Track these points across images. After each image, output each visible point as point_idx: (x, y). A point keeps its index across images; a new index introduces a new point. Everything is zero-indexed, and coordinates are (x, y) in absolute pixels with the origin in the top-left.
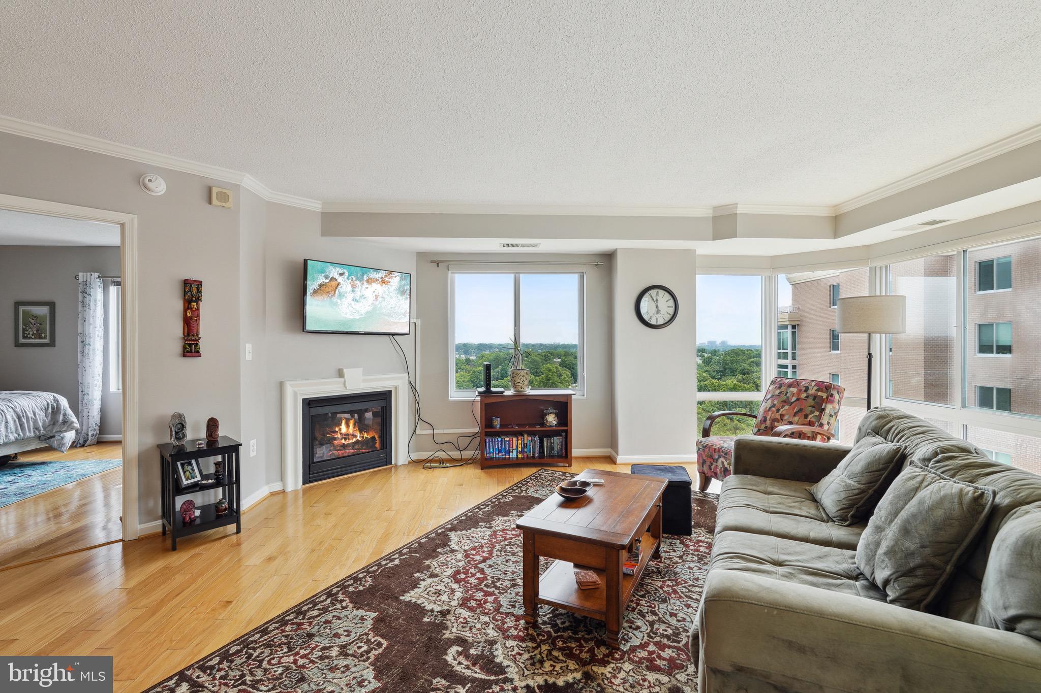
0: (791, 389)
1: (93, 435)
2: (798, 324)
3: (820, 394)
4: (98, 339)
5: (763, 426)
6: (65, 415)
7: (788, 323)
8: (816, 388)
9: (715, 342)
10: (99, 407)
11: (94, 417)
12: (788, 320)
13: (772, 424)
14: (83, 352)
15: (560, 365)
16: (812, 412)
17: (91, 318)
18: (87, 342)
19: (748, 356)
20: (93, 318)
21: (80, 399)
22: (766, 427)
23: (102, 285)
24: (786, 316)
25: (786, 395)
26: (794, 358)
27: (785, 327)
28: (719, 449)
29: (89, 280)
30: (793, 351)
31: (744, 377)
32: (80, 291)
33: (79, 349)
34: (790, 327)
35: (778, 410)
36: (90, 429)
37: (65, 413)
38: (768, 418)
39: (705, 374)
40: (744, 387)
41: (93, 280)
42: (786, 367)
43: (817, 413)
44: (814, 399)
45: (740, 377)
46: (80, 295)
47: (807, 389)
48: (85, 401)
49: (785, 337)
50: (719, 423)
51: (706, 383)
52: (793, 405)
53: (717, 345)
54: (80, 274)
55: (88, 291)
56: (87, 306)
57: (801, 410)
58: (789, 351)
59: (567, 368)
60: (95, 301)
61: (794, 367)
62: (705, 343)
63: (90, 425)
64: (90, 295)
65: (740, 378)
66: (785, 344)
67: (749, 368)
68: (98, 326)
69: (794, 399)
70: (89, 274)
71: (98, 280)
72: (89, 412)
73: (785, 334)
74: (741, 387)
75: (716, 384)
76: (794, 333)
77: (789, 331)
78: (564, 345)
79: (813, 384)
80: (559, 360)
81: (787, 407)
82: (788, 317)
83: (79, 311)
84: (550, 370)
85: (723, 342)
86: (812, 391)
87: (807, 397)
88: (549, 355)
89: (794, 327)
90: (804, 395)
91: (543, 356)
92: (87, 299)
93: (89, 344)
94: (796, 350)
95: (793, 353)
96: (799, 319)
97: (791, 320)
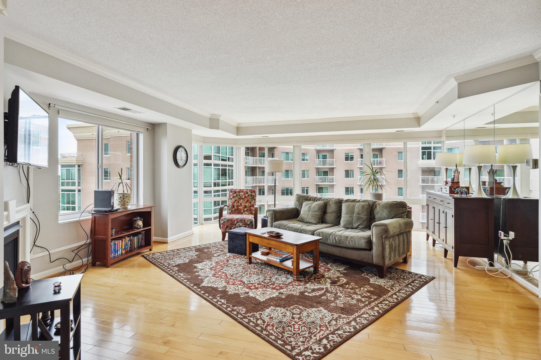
0: (241, 193)
2: (82, 165)
3: (252, 194)
5: (234, 209)
7: (75, 163)
8: (250, 192)
12: (76, 161)
13: (237, 207)
16: (252, 201)
22: (235, 209)
24: (75, 159)
25: (239, 196)
26: (79, 185)
27: (74, 166)
28: (237, 220)
30: (79, 181)
34: (76, 166)
35: (238, 202)
38: (235, 206)
43: (254, 201)
44: (251, 196)
47: (247, 193)
49: (73, 172)
52: (244, 199)
57: (248, 201)
58: (76, 181)
61: (79, 191)
66: (73, 176)
69: (243, 197)
73: (73, 169)
76: (79, 170)
77: (76, 168)
79: (248, 191)
81: (242, 200)
86: (249, 193)
87: (248, 195)
89: (79, 166)
90: (247, 195)
94: (80, 180)
95: (79, 182)
96: (83, 162)
97: (78, 161)
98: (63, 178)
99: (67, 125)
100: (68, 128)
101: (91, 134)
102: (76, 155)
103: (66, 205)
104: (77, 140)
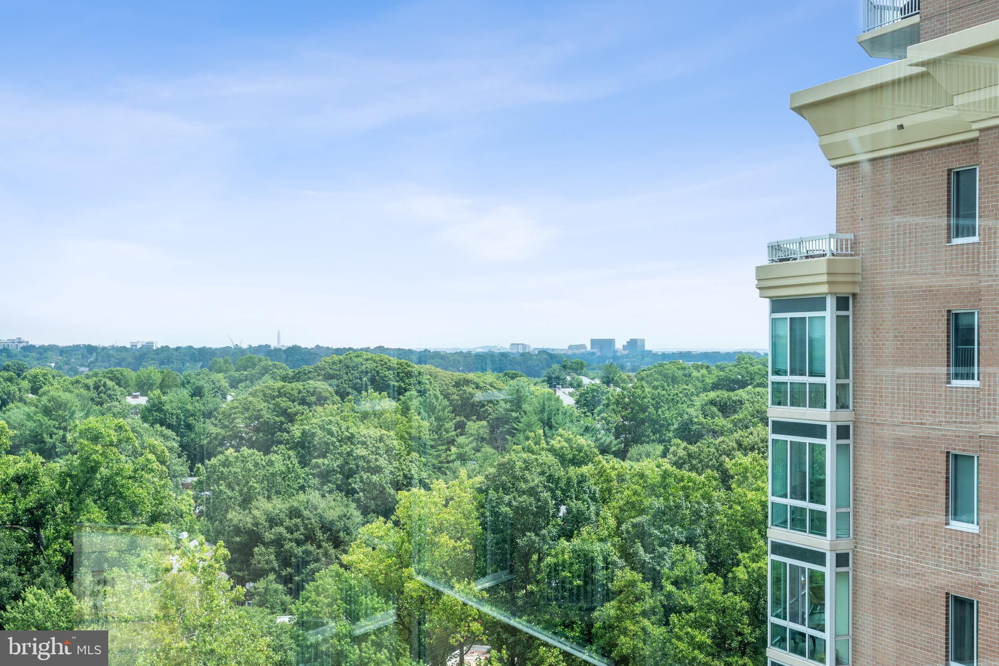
2: (854, 295)
7: (824, 289)
9: (610, 342)
15: (145, 419)
19: (699, 384)
24: (822, 267)
26: (841, 404)
27: (817, 303)
30: (841, 381)
31: (693, 448)
34: (830, 303)
39: (582, 441)
40: (690, 480)
42: (818, 431)
45: (680, 447)
49: (816, 335)
50: (621, 592)
51: (585, 469)
53: (616, 352)
58: (829, 380)
59: (169, 426)
61: (843, 432)
62: (583, 346)
65: (681, 453)
66: (817, 354)
67: (701, 419)
73: (816, 323)
74: (682, 480)
75: (613, 474)
76: (842, 324)
77: (829, 314)
78: (165, 349)
80: (143, 401)
82: (825, 271)
84: (96, 438)
85: (633, 344)
88: (110, 384)
89: (842, 303)
91: (87, 387)
94: (847, 377)
95: (841, 389)
96: (859, 279)
97: (833, 279)
98: (780, 367)
99: (793, 96)
100: (799, 110)
101: (891, 125)
102: (828, 246)
103: (790, 502)
104: (836, 167)
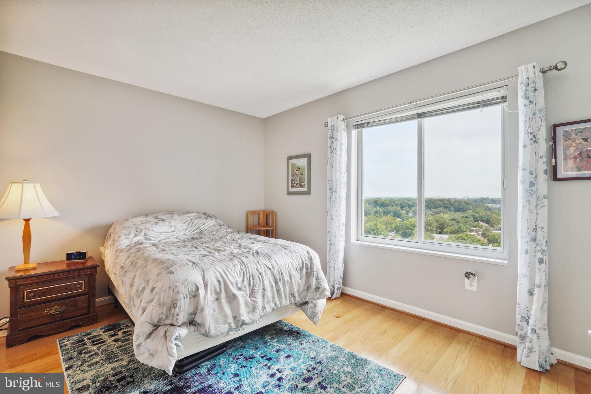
1: (338, 289)
4: (342, 185)
6: (317, 279)
10: (343, 258)
11: (339, 269)
14: (331, 199)
17: (337, 164)
18: (334, 189)
20: (339, 164)
21: (328, 249)
23: (346, 129)
29: (336, 124)
32: (329, 136)
33: (328, 197)
36: (336, 282)
37: (318, 276)
41: (339, 123)
46: (329, 141)
48: (332, 251)
54: (329, 120)
55: (335, 136)
56: (334, 151)
60: (341, 145)
63: (336, 278)
64: (337, 139)
68: (343, 172)
70: (336, 117)
71: (343, 122)
72: (335, 264)
83: (328, 157)
92: (334, 144)
93: (336, 191)
